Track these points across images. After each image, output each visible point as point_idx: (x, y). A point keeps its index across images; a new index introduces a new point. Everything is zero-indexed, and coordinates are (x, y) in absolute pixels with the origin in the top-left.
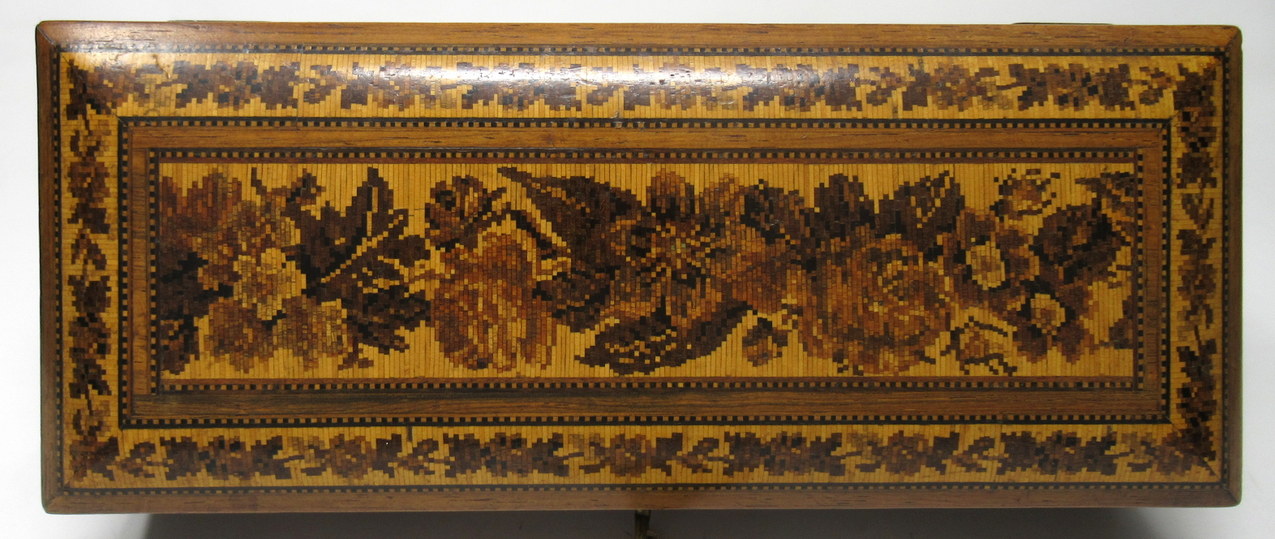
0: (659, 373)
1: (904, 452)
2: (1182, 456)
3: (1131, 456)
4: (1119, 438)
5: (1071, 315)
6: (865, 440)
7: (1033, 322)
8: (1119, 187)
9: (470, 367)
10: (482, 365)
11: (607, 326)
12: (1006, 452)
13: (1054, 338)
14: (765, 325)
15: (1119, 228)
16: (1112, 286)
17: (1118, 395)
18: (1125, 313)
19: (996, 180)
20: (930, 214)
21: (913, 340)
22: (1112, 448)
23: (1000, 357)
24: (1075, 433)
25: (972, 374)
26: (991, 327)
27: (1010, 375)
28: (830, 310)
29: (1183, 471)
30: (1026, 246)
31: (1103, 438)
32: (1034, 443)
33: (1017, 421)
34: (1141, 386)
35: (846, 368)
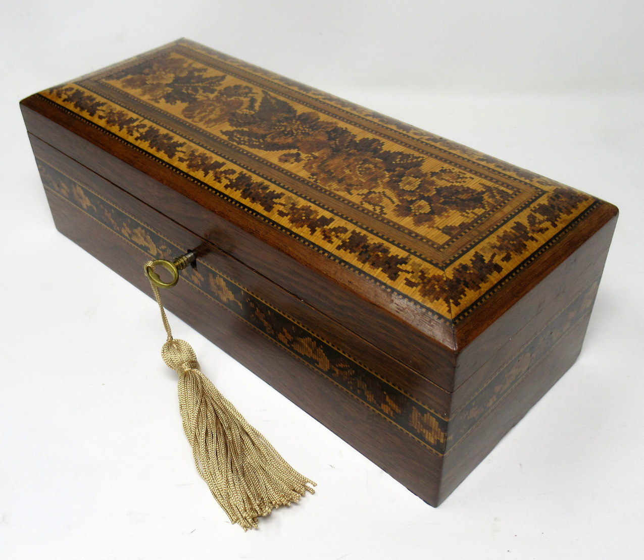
0: (243, 146)
1: (304, 215)
2: (438, 290)
3: (411, 274)
4: (410, 262)
5: (432, 212)
6: (292, 201)
7: (411, 206)
8: (499, 193)
9: (185, 116)
10: (189, 118)
11: (243, 130)
12: (349, 239)
13: (415, 215)
14: (298, 155)
15: (486, 203)
16: (463, 215)
17: (427, 247)
18: (460, 225)
19: (443, 168)
20: (402, 162)
21: (351, 185)
22: (403, 265)
23: (382, 207)
24: (390, 249)
25: (363, 206)
26: (390, 198)
27: (381, 214)
28: (328, 163)
29: (434, 299)
30: (434, 187)
31: (402, 258)
32: (366, 242)
33: (366, 229)
34: (442, 250)
35: (313, 178)
